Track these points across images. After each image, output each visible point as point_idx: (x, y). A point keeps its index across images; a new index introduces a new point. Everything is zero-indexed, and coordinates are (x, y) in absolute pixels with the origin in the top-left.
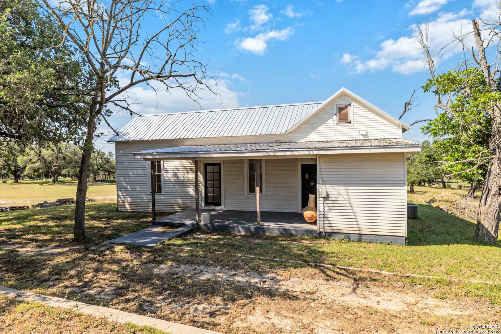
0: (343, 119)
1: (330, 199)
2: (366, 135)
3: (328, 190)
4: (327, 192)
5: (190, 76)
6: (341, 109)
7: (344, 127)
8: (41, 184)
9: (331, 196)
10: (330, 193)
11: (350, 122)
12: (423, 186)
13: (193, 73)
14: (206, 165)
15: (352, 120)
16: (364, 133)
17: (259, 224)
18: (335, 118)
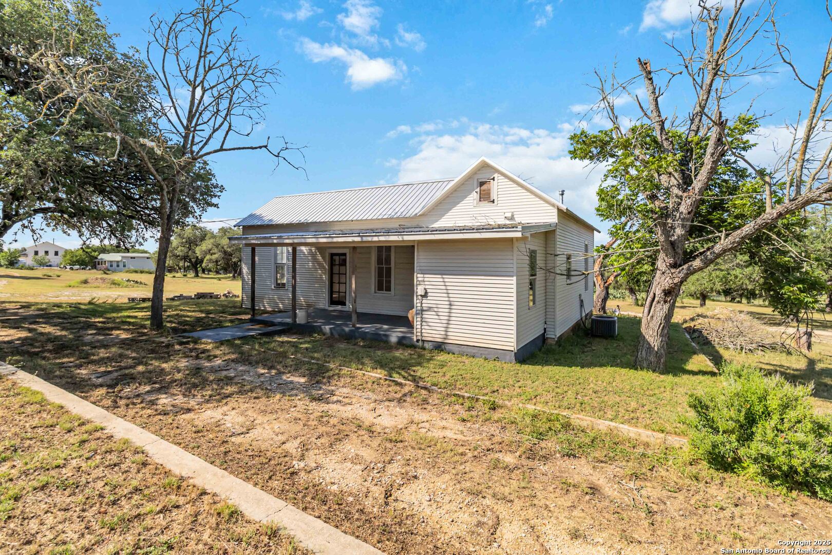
0: (485, 197)
1: (429, 298)
2: (512, 218)
3: (427, 287)
4: (425, 289)
5: (260, 147)
6: (482, 184)
7: (486, 207)
8: (220, 279)
9: (429, 294)
10: (428, 291)
11: (493, 201)
12: (739, 302)
13: (265, 144)
14: (332, 255)
15: (495, 198)
16: (509, 215)
17: (354, 326)
18: (474, 196)
